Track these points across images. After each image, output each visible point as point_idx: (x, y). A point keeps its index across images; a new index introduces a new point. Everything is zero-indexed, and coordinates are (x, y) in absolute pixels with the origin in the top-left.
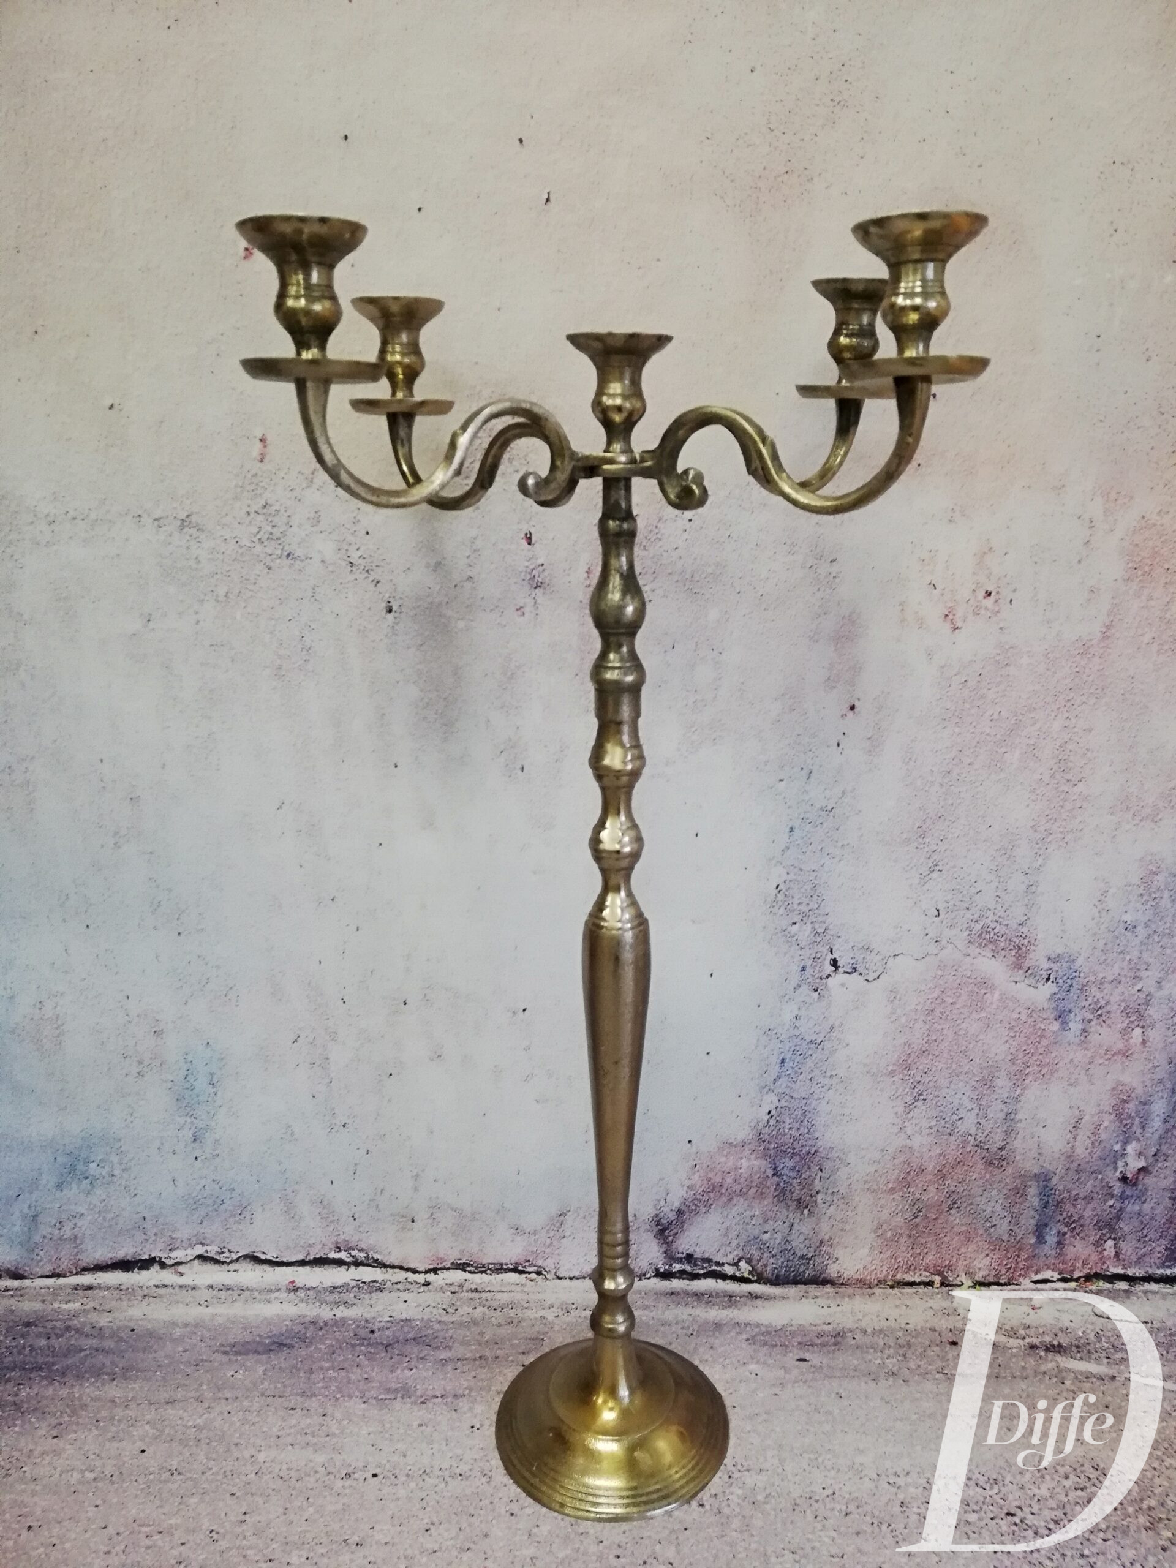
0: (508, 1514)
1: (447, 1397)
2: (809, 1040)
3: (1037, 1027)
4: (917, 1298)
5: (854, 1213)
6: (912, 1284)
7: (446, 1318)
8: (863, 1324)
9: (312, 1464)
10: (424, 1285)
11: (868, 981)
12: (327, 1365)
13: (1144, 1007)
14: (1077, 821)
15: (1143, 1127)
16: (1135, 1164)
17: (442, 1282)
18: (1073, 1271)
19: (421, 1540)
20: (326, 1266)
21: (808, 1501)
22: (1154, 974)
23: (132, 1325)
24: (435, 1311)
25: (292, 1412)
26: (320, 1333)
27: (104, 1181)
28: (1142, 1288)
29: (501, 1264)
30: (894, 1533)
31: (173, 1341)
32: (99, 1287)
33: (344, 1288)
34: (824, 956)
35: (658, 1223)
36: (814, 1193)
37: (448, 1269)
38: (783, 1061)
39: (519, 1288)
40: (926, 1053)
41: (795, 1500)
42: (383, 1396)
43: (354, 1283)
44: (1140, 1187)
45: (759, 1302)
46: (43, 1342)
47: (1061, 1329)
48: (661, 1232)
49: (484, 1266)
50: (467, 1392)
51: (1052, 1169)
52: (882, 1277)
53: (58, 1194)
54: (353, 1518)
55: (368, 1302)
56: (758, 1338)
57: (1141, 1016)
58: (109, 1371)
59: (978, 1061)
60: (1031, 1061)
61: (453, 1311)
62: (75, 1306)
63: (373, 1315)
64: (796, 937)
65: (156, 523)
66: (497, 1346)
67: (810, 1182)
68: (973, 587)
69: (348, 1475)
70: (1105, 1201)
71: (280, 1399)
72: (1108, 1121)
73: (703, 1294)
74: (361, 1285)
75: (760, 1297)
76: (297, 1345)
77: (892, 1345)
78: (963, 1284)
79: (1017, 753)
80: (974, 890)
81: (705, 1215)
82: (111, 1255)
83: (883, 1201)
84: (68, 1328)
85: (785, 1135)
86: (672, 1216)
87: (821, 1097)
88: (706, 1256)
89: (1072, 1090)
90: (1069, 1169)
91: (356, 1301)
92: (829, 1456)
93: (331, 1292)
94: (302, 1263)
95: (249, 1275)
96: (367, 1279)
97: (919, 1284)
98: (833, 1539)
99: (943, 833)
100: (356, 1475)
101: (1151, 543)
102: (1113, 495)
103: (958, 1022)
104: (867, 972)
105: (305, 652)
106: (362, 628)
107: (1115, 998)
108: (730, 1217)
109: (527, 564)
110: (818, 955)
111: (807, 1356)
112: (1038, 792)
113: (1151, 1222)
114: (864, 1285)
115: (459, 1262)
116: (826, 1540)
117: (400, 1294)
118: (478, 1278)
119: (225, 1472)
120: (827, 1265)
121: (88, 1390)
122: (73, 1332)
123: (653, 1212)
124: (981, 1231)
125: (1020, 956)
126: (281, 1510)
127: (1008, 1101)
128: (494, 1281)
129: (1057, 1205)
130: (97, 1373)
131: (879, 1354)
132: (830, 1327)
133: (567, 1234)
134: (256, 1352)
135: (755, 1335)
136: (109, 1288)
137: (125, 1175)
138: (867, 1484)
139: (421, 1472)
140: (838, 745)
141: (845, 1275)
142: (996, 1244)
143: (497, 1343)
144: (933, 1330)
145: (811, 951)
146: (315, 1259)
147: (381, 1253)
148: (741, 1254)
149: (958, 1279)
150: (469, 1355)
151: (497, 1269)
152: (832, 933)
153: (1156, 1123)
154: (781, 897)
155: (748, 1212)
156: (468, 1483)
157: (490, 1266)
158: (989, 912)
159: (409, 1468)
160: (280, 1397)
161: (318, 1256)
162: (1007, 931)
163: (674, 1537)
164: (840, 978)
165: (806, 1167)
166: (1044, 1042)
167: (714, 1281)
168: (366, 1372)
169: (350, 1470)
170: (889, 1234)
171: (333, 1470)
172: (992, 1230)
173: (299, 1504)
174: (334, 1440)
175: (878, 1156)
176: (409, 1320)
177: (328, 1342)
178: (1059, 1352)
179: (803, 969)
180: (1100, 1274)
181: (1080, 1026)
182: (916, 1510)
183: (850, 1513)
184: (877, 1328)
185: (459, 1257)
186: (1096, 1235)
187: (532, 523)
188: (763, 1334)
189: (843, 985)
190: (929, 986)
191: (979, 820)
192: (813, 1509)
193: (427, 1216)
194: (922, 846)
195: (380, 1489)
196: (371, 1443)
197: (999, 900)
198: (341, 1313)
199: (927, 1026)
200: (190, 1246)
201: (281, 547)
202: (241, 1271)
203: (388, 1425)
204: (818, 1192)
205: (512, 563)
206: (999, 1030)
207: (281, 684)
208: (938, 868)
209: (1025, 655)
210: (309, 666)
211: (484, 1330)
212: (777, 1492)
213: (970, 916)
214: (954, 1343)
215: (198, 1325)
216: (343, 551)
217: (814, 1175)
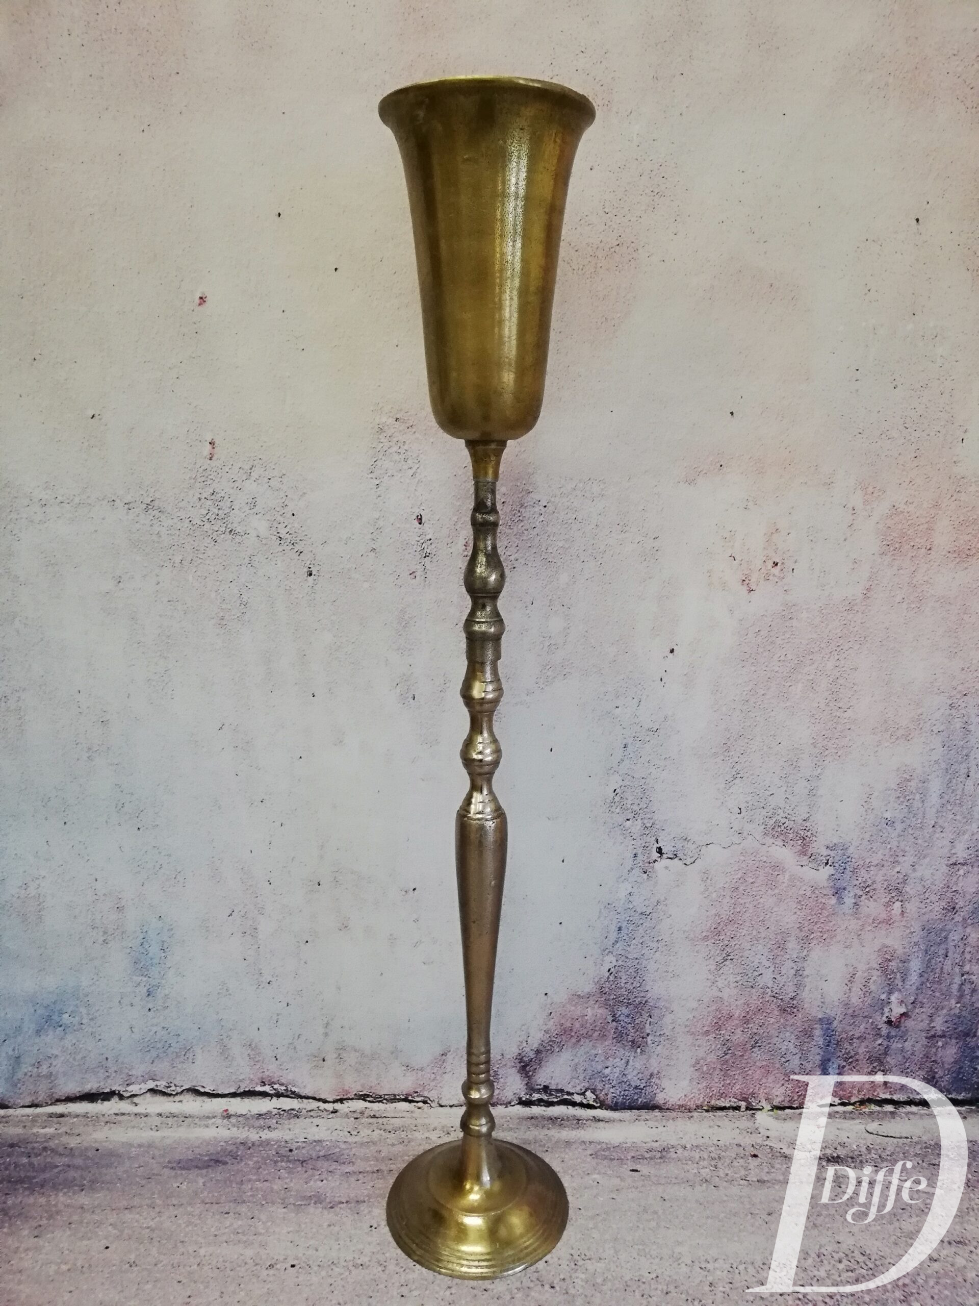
0: (399, 1296)
1: (351, 1203)
2: (640, 912)
3: (819, 901)
4: (726, 1120)
5: (677, 1051)
6: (723, 1109)
7: (351, 1139)
8: (683, 1142)
9: (242, 1258)
10: (332, 1112)
11: (685, 864)
12: (254, 1178)
13: (902, 885)
14: (848, 739)
15: (903, 981)
16: (898, 1010)
17: (347, 1110)
18: (850, 1097)
20: (253, 1098)
21: (637, 1282)
22: (909, 859)
23: (97, 1145)
24: (341, 1133)
25: (226, 1216)
26: (249, 1152)
27: (75, 1028)
28: (904, 1110)
29: (395, 1095)
31: (129, 1158)
32: (69, 1115)
33: (269, 1114)
34: (651, 845)
35: (521, 1061)
36: (645, 1036)
37: (352, 1099)
38: (620, 929)
39: (408, 1115)
40: (732, 922)
41: (626, 1282)
42: (299, 1203)
43: (275, 1111)
44: (903, 1029)
45: (601, 1124)
46: (25, 1160)
47: (840, 1144)
48: (524, 1068)
49: (380, 1097)
50: (366, 1199)
51: (833, 1014)
52: (699, 1103)
53: (37, 1040)
54: (275, 1300)
55: (287, 1126)
56: (599, 1154)
57: (899, 892)
58: (78, 1183)
59: (773, 928)
60: (815, 928)
61: (356, 1133)
62: (50, 1131)
63: (291, 1136)
64: (629, 831)
65: (126, 506)
66: (391, 1162)
67: (642, 1026)
68: (764, 559)
69: (271, 1266)
70: (875, 1040)
71: (217, 1205)
72: (876, 975)
73: (555, 1118)
74: (282, 1113)
75: (602, 1121)
76: (230, 1162)
77: (706, 1157)
78: (763, 1108)
79: (800, 685)
80: (768, 793)
81: (560, 1053)
82: (79, 1089)
83: (700, 1042)
84: (45, 1149)
85: (622, 988)
86: (532, 1055)
87: (650, 957)
88: (559, 1087)
89: (847, 951)
90: (846, 1014)
91: (278, 1125)
92: (654, 1247)
93: (257, 1119)
94: (234, 1095)
95: (191, 1105)
96: (287, 1108)
97: (729, 1108)
99: (743, 748)
100: (278, 1266)
101: (900, 526)
102: (870, 489)
103: (757, 898)
104: (685, 857)
105: (243, 606)
106: (288, 588)
107: (879, 877)
108: (578, 1055)
109: (418, 539)
110: (647, 845)
111: (638, 1167)
112: (816, 716)
113: (912, 1057)
114: (685, 1109)
115: (361, 1093)
117: (312, 1120)
118: (376, 1106)
119: (173, 1265)
120: (655, 1094)
121: (61, 1199)
122: (49, 1152)
123: (517, 1051)
124: (778, 1066)
125: (804, 845)
126: (218, 1294)
127: (796, 960)
128: (388, 1109)
129: (837, 1044)
130: (69, 1184)
131: (696, 1165)
132: (657, 1144)
133: (447, 1071)
134: (197, 1167)
135: (598, 1151)
136: (77, 1116)
137: (92, 1023)
138: (684, 1269)
139: (330, 1263)
140: (661, 680)
141: (670, 1102)
142: (788, 1076)
143: (391, 1159)
144: (739, 1145)
145: (641, 842)
146: (245, 1092)
147: (298, 1087)
148: (587, 1085)
149: (760, 1104)
150: (368, 1169)
151: (391, 1099)
152: (658, 827)
153: (914, 978)
154: (617, 799)
155: (592, 1051)
156: (367, 1271)
157: (386, 1097)
158: (780, 810)
159: (320, 1260)
160: (217, 1203)
161: (247, 1089)
162: (794, 826)
164: (664, 862)
165: (639, 1014)
166: (825, 913)
167: (566, 1107)
168: (286, 1183)
169: (273, 1262)
170: (705, 1068)
171: (260, 1262)
172: (787, 1064)
173: (233, 1289)
174: (260, 1238)
175: (695, 1004)
176: (320, 1141)
177: (255, 1159)
178: (838, 1162)
179: (635, 856)
180: (872, 1099)
181: (854, 901)
182: (721, 1289)
183: (670, 1292)
184: (695, 1144)
185: (361, 1089)
186: (868, 1068)
187: (422, 508)
188: (604, 1150)
189: (666, 868)
190: (734, 869)
191: (771, 738)
192: (641, 1289)
193: (335, 1056)
194: (727, 758)
195: (297, 1277)
196: (290, 1240)
197: (788, 801)
198: (266, 1135)
199: (733, 901)
200: (143, 1081)
201: (225, 525)
202: (184, 1101)
203: (303, 1226)
204: (648, 1035)
205: (407, 539)
206: (790, 904)
207: (224, 631)
208: (739, 776)
209: (805, 611)
210: (246, 617)
211: (381, 1148)
212: (613, 1276)
213: (765, 813)
214: (755, 1156)
215: (150, 1146)
216: (274, 529)
217: (645, 1021)
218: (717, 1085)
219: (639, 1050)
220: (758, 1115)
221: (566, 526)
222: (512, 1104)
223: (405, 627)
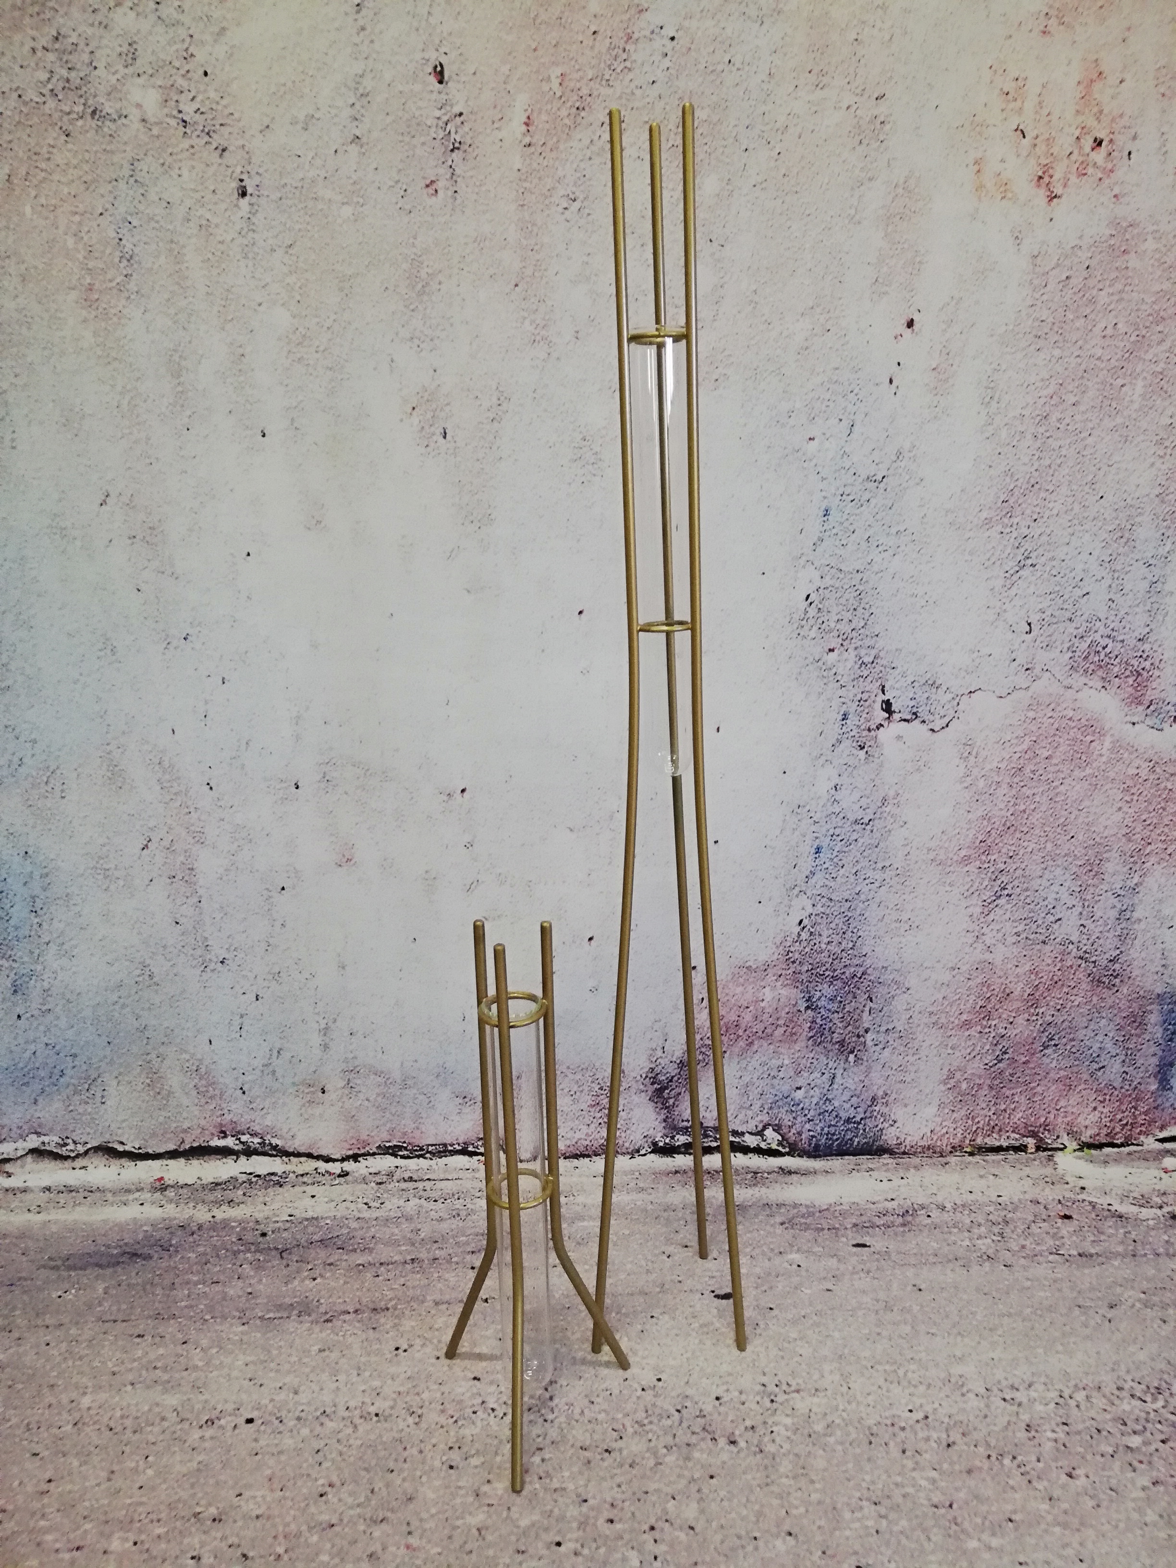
0: (445, 1467)
1: (364, 1312)
2: (852, 819)
3: (1162, 786)
4: (1007, 1166)
5: (917, 1057)
6: (998, 1150)
7: (366, 1214)
8: (939, 1199)
9: (157, 1410)
10: (339, 1176)
11: (932, 730)
12: (195, 1278)
17: (365, 1172)
19: (313, 1509)
20: (206, 1158)
21: (890, 1429)
24: (352, 1206)
25: (138, 1340)
26: (191, 1239)
29: (445, 1145)
30: (1023, 1469)
33: (232, 1183)
34: (873, 697)
35: (655, 1081)
36: (862, 1032)
37: (374, 1154)
38: (818, 850)
39: (468, 1174)
40: (1013, 829)
41: (869, 1428)
42: (271, 1315)
43: (244, 1177)
45: (794, 1178)
48: (659, 1092)
49: (421, 1149)
50: (390, 1304)
52: (956, 1142)
54: (212, 1481)
55: (261, 1199)
56: (796, 1220)
59: (1081, 838)
60: (1154, 835)
61: (378, 1205)
63: (266, 1214)
64: (834, 671)
66: (436, 1245)
67: (856, 1017)
68: (1077, 133)
69: (210, 1422)
71: (124, 1324)
74: (254, 1180)
75: (796, 1173)
76: (155, 1255)
77: (982, 1221)
78: (1066, 1147)
79: (1140, 383)
80: (1079, 592)
83: (953, 1041)
85: (821, 952)
86: (673, 1070)
87: (870, 897)
91: (245, 1198)
92: (913, 1367)
93: (212, 1190)
94: (173, 1155)
95: (102, 1172)
96: (262, 1171)
97: (1007, 1149)
98: (934, 1481)
99: (1038, 509)
100: (223, 1422)
103: (1054, 784)
104: (931, 718)
105: (125, 262)
106: (204, 222)
108: (750, 1068)
109: (438, 113)
110: (865, 696)
111: (867, 1240)
112: (1167, 443)
114: (934, 1152)
115: (388, 1145)
116: (923, 1483)
117: (307, 1188)
118: (413, 1164)
119: (28, 1425)
120: (881, 1130)
123: (648, 1066)
124: (1085, 1076)
125: (1139, 685)
126: (104, 1474)
127: (1122, 893)
128: (434, 1167)
131: (966, 1234)
132: (894, 1204)
134: (99, 1266)
135: (793, 1218)
138: (973, 1403)
139: (318, 1413)
140: (891, 381)
141: (907, 1142)
142: (1105, 1093)
143: (436, 1242)
145: (855, 691)
146: (192, 1148)
147: (281, 1137)
148: (766, 1119)
149: (1059, 1141)
150: (396, 1258)
151: (440, 1152)
152: (884, 662)
154: (812, 612)
155: (774, 1061)
156: (386, 1425)
157: (430, 1148)
158: (1098, 624)
159: (300, 1408)
160: (124, 1321)
161: (195, 1145)
162: (1122, 650)
163: (694, 1488)
164: (894, 728)
165: (851, 995)
168: (250, 1285)
169: (214, 1414)
170: (964, 1086)
171: (189, 1416)
172: (1100, 1074)
173: (133, 1465)
174: (195, 1375)
175: (946, 977)
176: (317, 1219)
182: (1049, 1434)
183: (954, 1443)
184: (959, 1202)
185: (387, 1138)
187: (443, 50)
188: (803, 1216)
189: (899, 738)
190: (1015, 735)
191: (1087, 489)
192: (898, 1440)
193: (342, 1083)
194: (1008, 530)
195: (256, 1440)
196: (249, 1376)
197: (1113, 606)
198: (222, 1213)
199: (1014, 792)
200: (21, 1136)
201: (82, 101)
202: (91, 1168)
203: (275, 1352)
204: (867, 1031)
205: (417, 114)
206: (1110, 792)
207: (94, 313)
208: (1029, 562)
209: (1150, 237)
210: (132, 286)
211: (419, 1226)
212: (844, 1420)
213: (1072, 630)
214: (1067, 1217)
215: (22, 1235)
216: (173, 103)
217: (861, 1007)
218: (982, 1112)
219: (852, 1058)
220: (1059, 1157)
221: (713, 77)
222: (643, 1152)
223: (421, 294)
